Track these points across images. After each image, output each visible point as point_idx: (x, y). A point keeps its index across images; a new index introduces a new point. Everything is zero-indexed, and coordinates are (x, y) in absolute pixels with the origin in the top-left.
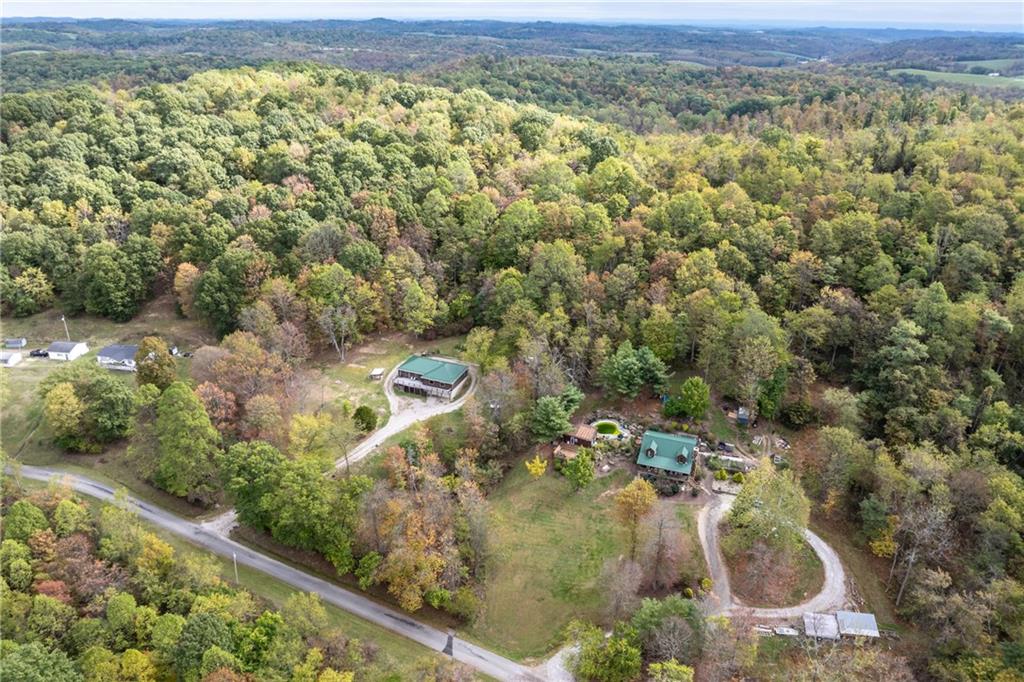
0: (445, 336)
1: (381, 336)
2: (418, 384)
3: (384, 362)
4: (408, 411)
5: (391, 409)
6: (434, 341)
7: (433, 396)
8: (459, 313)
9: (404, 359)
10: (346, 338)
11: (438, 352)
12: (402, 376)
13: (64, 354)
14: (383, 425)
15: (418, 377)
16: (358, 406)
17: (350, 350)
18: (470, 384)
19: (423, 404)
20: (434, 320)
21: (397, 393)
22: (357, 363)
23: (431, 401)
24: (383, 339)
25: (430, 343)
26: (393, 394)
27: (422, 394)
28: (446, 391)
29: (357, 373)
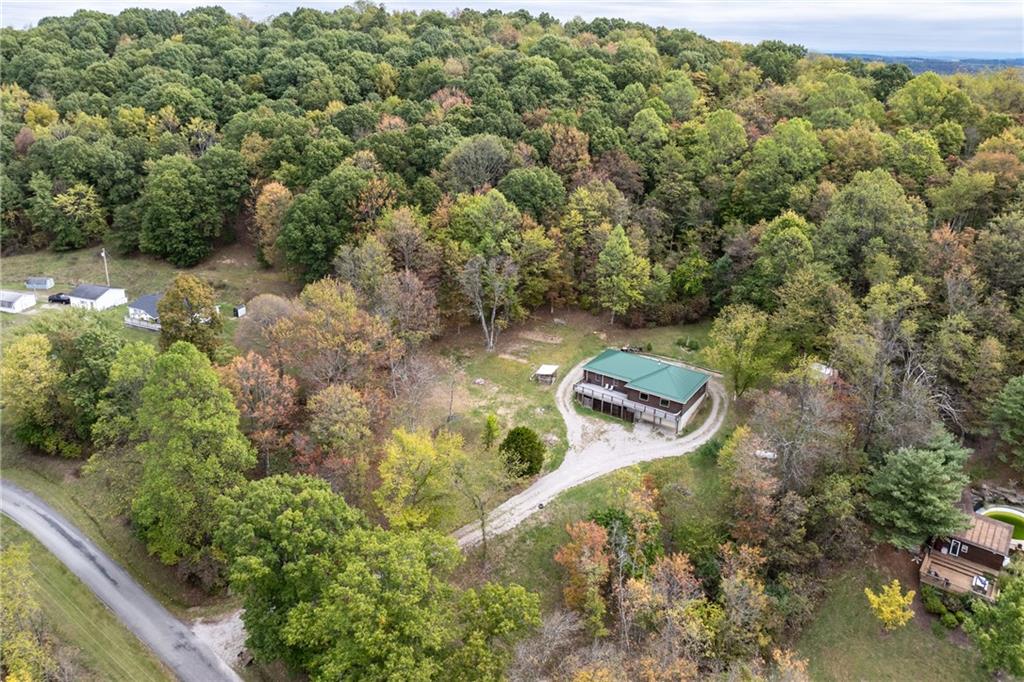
0: (660, 324)
1: (553, 316)
2: (618, 398)
3: (558, 356)
4: (599, 446)
5: (569, 437)
6: (642, 331)
7: (646, 422)
8: (687, 286)
9: (591, 354)
10: (501, 309)
11: (649, 349)
12: (589, 382)
13: (88, 301)
14: (554, 466)
15: (620, 386)
16: (511, 426)
17: (504, 331)
18: (710, 406)
19: (626, 434)
20: (645, 294)
21: (579, 409)
22: (512, 354)
23: (642, 431)
24: (556, 320)
25: (634, 333)
26: (572, 411)
27: (626, 417)
28: (672, 416)
29: (512, 369)
